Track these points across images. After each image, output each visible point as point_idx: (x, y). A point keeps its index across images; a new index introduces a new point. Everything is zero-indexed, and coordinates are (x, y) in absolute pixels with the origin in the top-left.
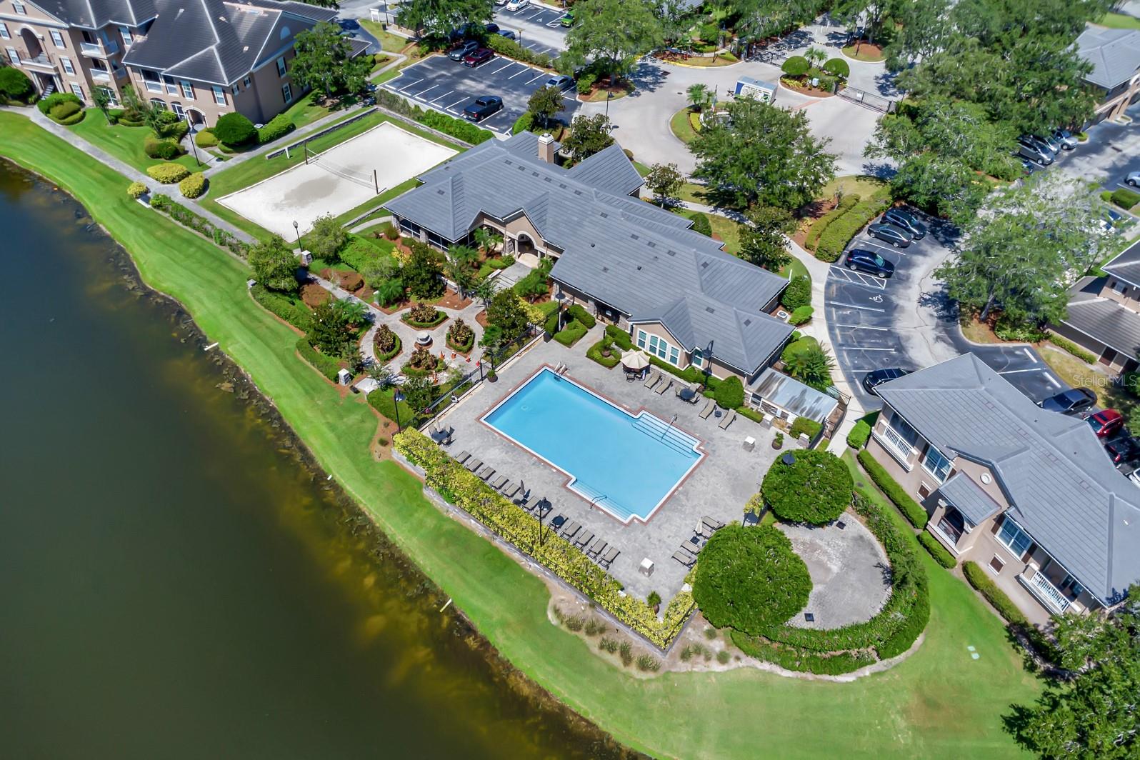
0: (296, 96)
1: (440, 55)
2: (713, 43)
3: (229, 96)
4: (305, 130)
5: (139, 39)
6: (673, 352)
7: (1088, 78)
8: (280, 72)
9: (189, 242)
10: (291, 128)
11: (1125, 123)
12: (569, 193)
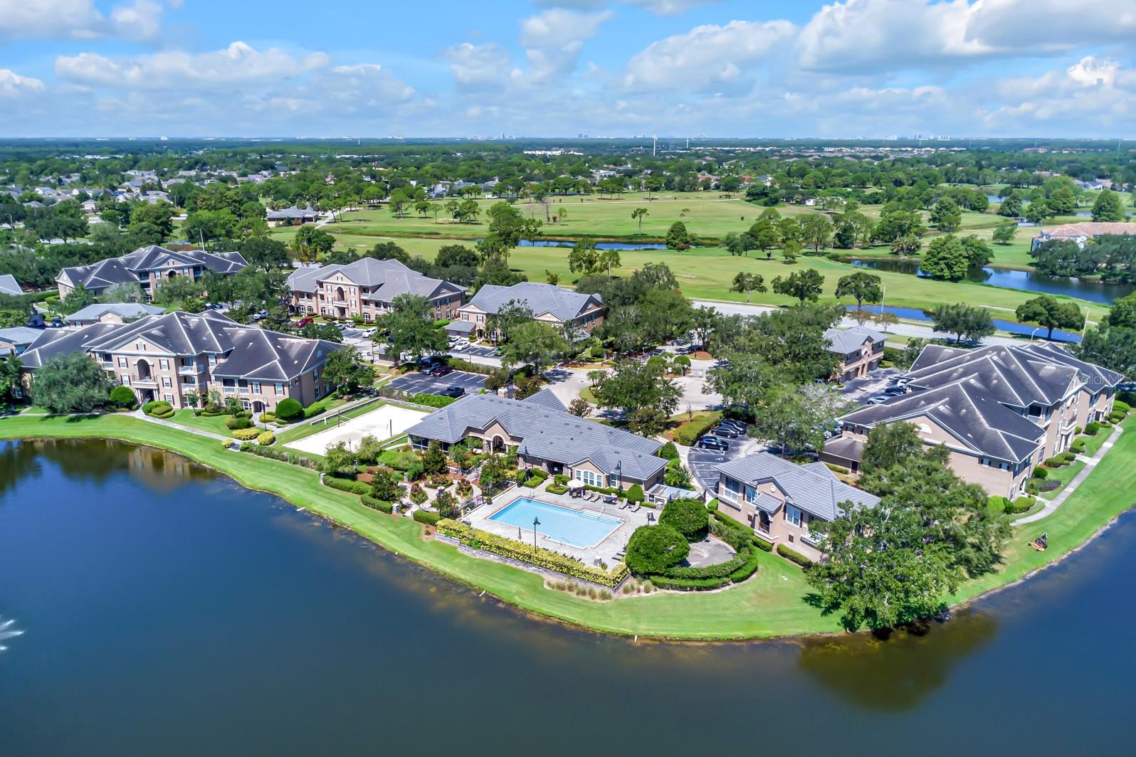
0: (323, 395)
1: (415, 372)
2: (600, 356)
3: (286, 388)
4: (331, 412)
5: (222, 361)
6: (599, 478)
7: (831, 349)
8: (315, 378)
9: (272, 465)
10: (323, 410)
11: (868, 379)
12: (524, 409)
